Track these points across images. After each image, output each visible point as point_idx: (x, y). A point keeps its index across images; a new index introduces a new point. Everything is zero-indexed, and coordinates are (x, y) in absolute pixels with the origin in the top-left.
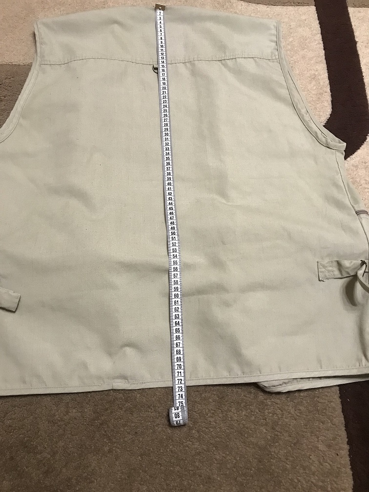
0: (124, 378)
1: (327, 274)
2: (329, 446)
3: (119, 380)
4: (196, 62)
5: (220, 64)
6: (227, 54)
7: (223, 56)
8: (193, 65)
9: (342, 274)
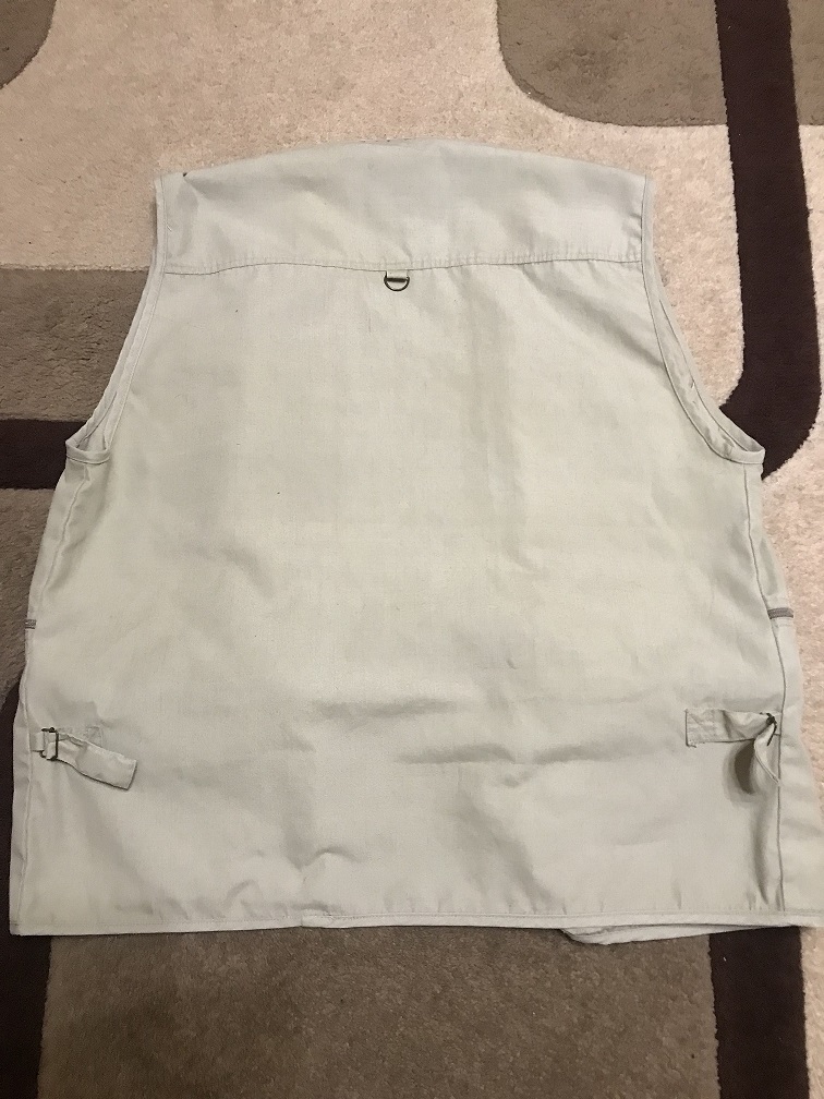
0: (323, 907)
1: (703, 734)
2: (682, 1041)
3: (315, 912)
4: (473, 268)
5: (521, 272)
6: (536, 250)
7: (528, 253)
8: (466, 274)
9: (729, 736)
